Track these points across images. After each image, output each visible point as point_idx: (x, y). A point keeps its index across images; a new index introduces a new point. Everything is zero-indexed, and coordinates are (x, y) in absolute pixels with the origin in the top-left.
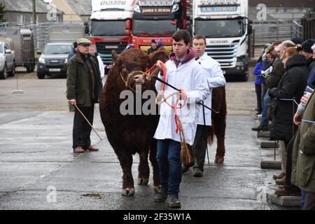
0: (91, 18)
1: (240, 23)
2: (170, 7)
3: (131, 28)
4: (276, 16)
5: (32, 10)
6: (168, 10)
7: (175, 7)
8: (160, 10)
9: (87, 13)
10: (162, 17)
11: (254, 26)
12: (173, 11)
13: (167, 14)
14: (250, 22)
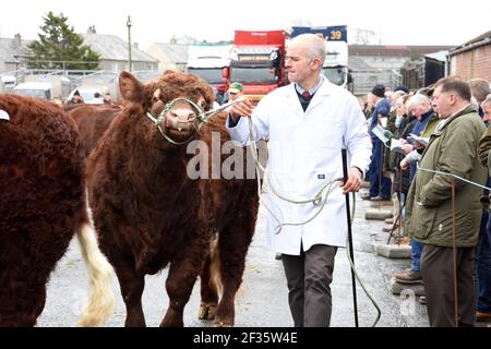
0: (188, 66)
1: (339, 72)
2: (269, 55)
3: (228, 76)
4: (374, 65)
5: (127, 59)
6: (266, 58)
7: (273, 55)
8: (258, 58)
9: (182, 61)
10: (261, 65)
11: (353, 75)
12: (272, 59)
13: (264, 62)
14: (350, 71)
